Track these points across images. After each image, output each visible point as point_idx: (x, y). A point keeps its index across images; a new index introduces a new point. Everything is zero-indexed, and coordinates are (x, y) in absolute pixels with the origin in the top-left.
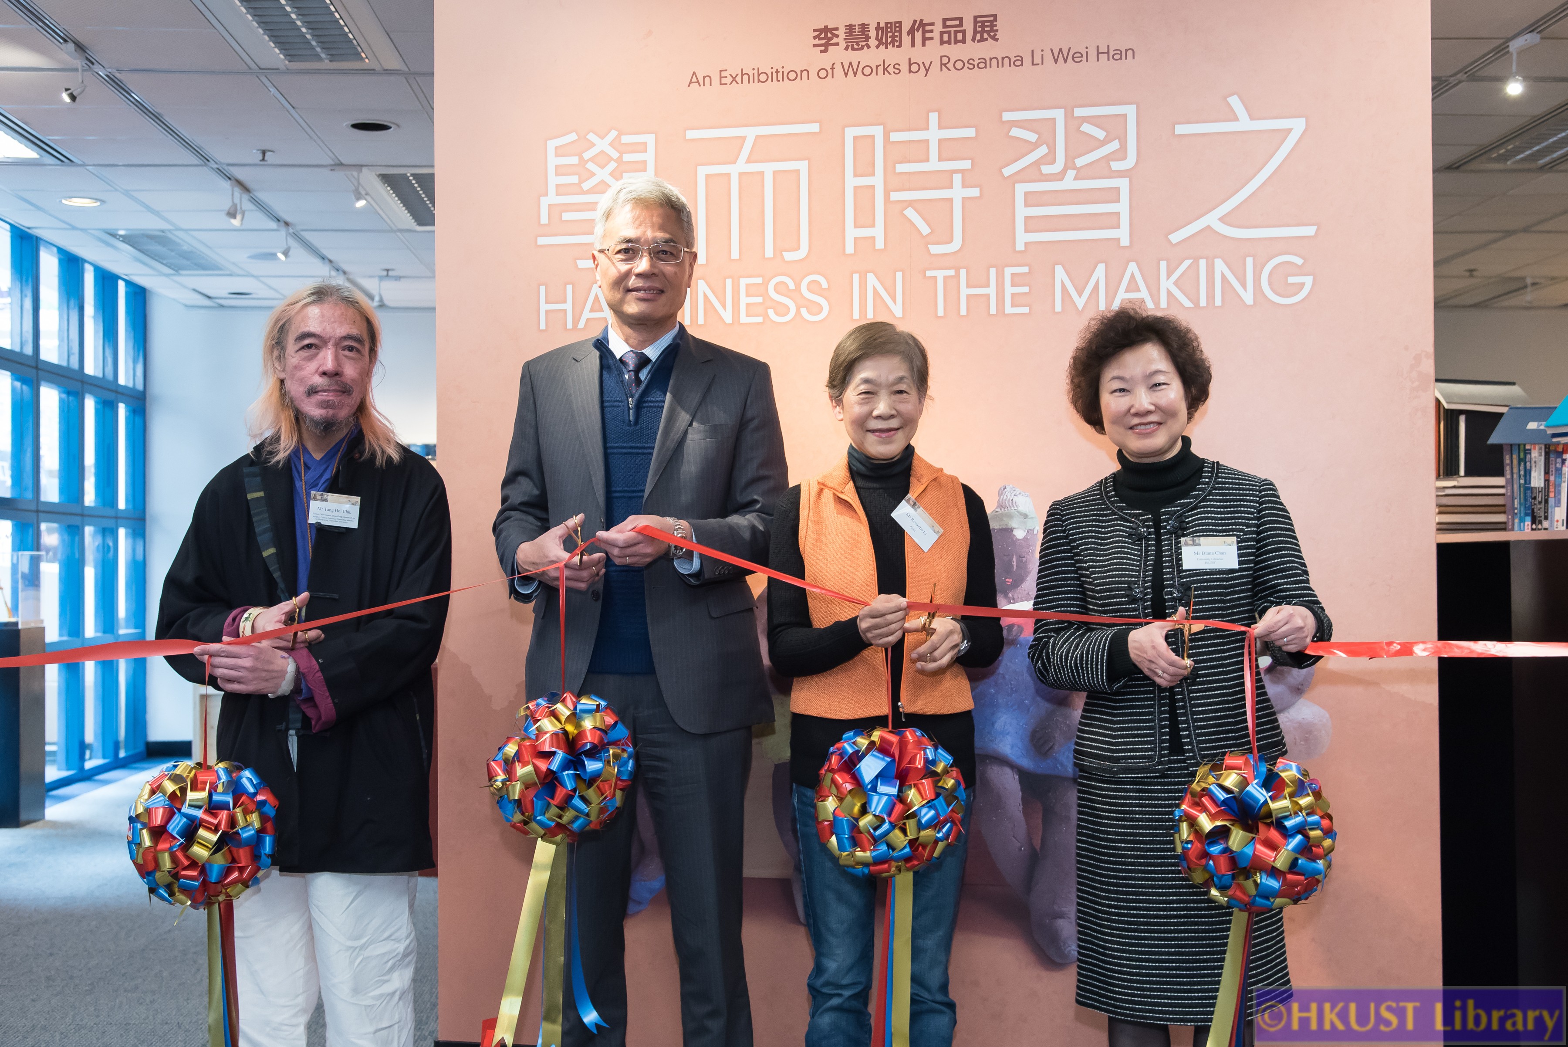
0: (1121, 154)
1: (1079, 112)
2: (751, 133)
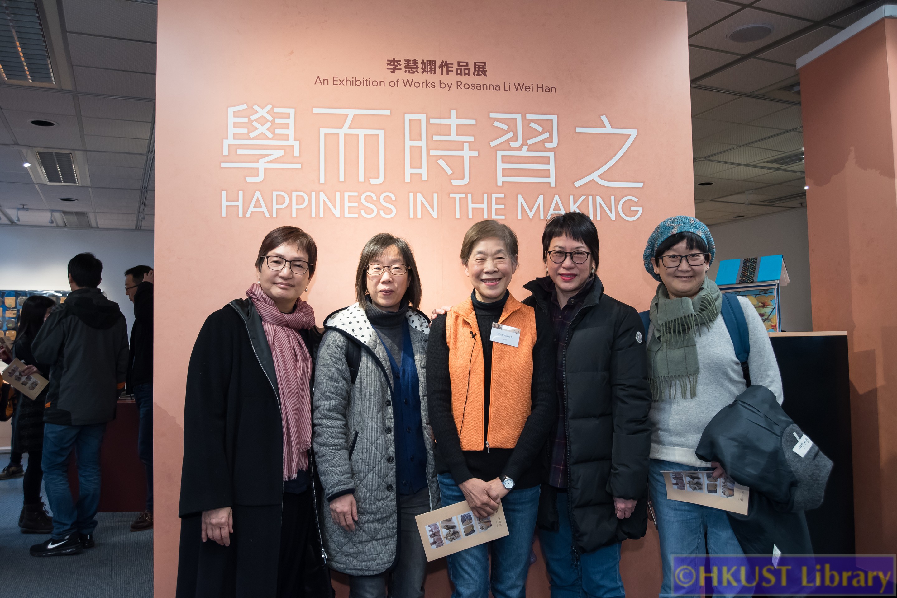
0: (550, 140)
1: (529, 117)
2: (351, 113)
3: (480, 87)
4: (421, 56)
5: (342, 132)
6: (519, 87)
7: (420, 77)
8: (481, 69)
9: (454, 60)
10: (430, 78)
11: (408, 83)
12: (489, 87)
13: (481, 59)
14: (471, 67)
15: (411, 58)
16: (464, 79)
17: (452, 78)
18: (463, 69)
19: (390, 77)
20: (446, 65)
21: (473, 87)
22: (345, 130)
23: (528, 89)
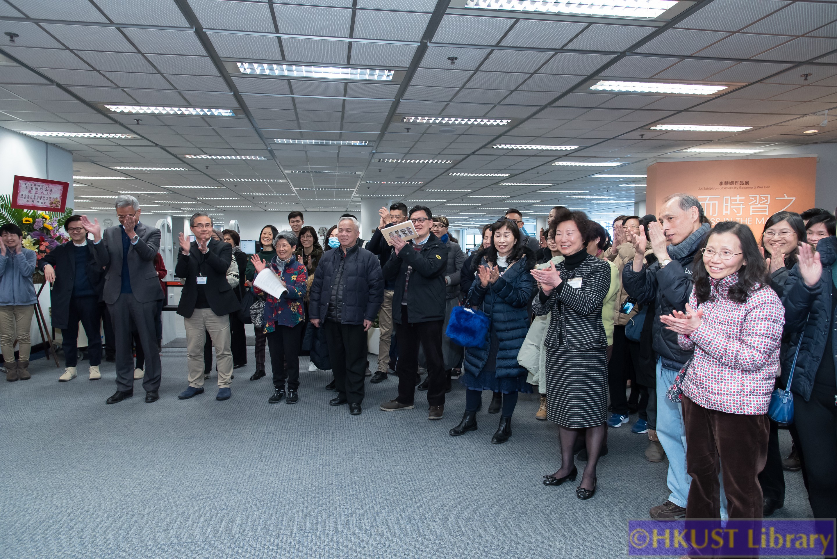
3: (747, 188)
4: (729, 180)
5: (706, 203)
6: (758, 187)
7: (729, 186)
8: (747, 183)
9: (739, 181)
10: (732, 186)
11: (725, 188)
12: (749, 188)
13: (747, 180)
14: (744, 182)
15: (726, 181)
16: (742, 186)
17: (738, 186)
18: (742, 183)
19: (720, 186)
20: (737, 182)
21: (744, 188)
22: (707, 202)
23: (761, 188)
